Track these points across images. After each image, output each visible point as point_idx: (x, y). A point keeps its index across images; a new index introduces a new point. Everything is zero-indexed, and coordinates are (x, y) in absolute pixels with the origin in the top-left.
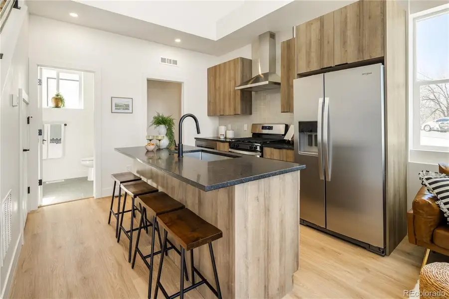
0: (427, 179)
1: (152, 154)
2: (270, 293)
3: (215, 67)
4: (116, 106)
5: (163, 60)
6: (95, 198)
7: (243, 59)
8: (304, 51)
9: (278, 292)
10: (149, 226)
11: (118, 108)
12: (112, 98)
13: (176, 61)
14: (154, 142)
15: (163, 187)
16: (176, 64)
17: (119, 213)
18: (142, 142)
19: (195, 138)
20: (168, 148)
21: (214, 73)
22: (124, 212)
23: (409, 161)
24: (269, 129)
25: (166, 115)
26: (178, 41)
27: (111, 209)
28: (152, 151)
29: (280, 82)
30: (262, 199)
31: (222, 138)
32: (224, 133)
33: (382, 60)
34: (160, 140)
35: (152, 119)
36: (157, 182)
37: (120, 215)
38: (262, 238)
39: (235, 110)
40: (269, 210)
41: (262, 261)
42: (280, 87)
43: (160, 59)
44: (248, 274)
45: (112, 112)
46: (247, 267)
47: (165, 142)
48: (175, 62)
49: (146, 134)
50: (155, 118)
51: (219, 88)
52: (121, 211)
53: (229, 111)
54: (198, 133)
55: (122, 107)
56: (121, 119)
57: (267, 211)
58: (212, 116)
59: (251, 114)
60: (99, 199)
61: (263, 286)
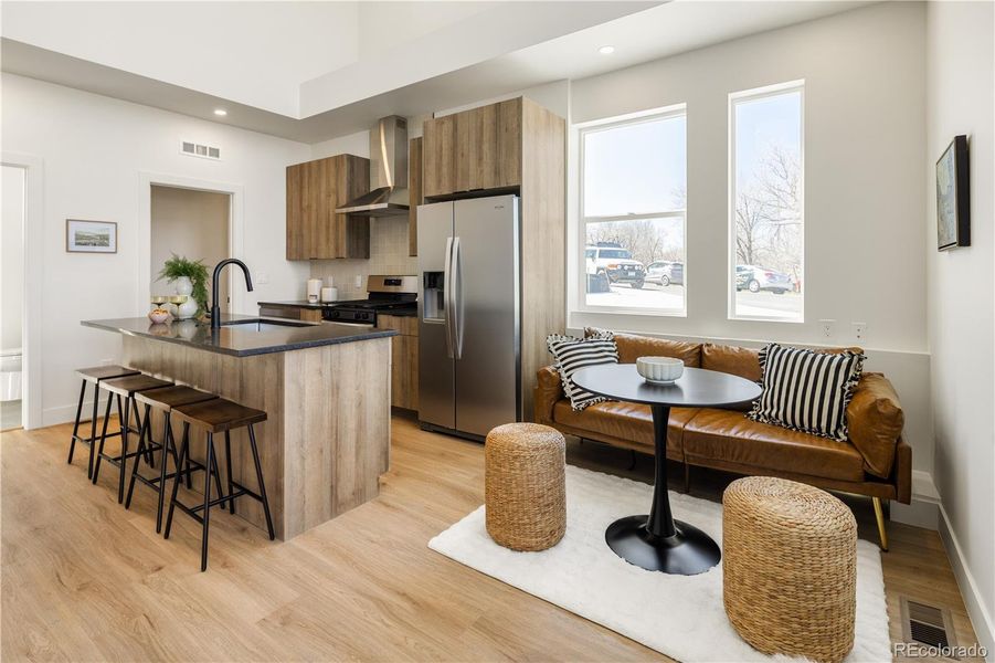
0: (554, 345)
1: (163, 327)
2: (340, 497)
3: (302, 165)
4: (78, 237)
5: (188, 147)
6: (26, 428)
7: (351, 159)
8: (433, 161)
9: (352, 497)
10: (156, 449)
11: (83, 241)
12: (67, 221)
13: (218, 150)
14: (168, 307)
15: (182, 380)
16: (218, 156)
17: (94, 438)
18: (142, 309)
19: (259, 304)
20: (194, 319)
21: (298, 177)
22: (104, 436)
23: (568, 327)
24: (396, 285)
25: (191, 260)
26: (221, 113)
27: (75, 434)
28: (164, 323)
29: (407, 204)
30: (327, 373)
31: (313, 302)
32: (317, 293)
33: (516, 191)
34: (178, 304)
35: (163, 267)
36: (172, 376)
37: (98, 443)
38: (326, 424)
39: (337, 249)
40: (338, 388)
41: (327, 452)
42: (408, 214)
43: (182, 145)
44: (304, 469)
45: (68, 251)
46: (303, 458)
47: (189, 307)
48: (215, 152)
49: (148, 294)
50: (168, 264)
51: (309, 206)
52: (99, 433)
53: (326, 250)
54: (249, 290)
55: (91, 242)
56: (91, 264)
57: (336, 389)
58: (296, 260)
59: (367, 257)
60: (37, 429)
61: (329, 485)
